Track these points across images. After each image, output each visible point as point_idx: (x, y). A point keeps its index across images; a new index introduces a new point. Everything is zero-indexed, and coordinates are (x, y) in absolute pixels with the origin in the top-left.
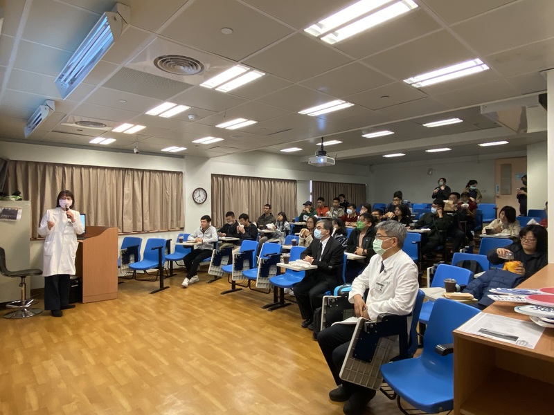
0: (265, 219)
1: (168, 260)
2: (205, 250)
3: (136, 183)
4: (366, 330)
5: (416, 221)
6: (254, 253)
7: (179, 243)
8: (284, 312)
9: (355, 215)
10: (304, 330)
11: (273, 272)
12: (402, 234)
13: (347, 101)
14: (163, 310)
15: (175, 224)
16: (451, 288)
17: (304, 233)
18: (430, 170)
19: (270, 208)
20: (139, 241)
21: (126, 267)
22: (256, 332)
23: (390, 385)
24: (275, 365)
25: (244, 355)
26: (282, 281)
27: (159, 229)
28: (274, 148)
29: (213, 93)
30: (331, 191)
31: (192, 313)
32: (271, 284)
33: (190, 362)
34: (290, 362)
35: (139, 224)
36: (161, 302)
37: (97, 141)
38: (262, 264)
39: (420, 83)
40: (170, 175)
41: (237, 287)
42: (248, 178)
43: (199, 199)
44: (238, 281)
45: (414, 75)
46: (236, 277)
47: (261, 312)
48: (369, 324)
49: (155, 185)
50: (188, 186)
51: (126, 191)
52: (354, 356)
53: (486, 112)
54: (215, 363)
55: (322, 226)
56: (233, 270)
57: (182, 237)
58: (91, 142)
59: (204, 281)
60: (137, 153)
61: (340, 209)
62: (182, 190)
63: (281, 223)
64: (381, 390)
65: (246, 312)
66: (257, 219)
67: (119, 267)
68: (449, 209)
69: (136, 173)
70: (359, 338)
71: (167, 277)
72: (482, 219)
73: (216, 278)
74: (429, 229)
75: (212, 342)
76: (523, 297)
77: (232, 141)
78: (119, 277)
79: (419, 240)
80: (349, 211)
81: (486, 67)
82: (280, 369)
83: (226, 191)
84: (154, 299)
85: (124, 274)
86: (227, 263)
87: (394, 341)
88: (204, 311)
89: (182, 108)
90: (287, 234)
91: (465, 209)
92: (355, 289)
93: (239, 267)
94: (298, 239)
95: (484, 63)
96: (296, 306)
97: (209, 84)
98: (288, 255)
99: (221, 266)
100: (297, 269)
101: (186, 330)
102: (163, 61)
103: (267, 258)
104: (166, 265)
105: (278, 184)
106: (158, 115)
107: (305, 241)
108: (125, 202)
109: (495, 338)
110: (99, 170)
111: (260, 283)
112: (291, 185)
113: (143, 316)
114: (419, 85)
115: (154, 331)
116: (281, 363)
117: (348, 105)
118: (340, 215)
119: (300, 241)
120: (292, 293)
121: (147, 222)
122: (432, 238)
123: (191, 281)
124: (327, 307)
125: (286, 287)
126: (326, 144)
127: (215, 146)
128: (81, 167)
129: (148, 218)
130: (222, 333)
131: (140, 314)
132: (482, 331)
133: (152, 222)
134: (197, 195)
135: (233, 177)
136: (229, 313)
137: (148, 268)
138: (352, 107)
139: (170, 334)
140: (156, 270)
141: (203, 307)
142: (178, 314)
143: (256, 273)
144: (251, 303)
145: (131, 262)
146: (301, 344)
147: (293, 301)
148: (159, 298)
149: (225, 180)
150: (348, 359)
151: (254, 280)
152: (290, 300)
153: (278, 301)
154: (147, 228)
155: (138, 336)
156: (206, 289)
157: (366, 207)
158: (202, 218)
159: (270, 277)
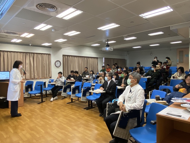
0: (85, 73)
1: (45, 90)
2: (60, 86)
3: (31, 58)
4: (124, 116)
5: (145, 73)
6: (80, 87)
7: (49, 83)
8: (92, 110)
9: (121, 71)
10: (100, 117)
11: (88, 94)
12: (139, 78)
13: (117, 24)
14: (42, 111)
15: (48, 75)
16: (158, 99)
17: (101, 78)
18: (151, 53)
19: (87, 69)
20: (33, 82)
21: (27, 93)
22: (80, 118)
23: (133, 138)
24: (88, 131)
25: (76, 128)
26: (92, 98)
27: (41, 77)
28: (88, 44)
29: (61, 20)
30: (112, 62)
31: (54, 112)
32: (87, 99)
33: (53, 131)
34: (94, 130)
35: (33, 76)
36: (42, 107)
37: (14, 41)
38: (83, 91)
39: (146, 16)
40: (45, 55)
41: (73, 101)
42: (78, 57)
43: (58, 65)
44: (74, 98)
45: (143, 13)
46: (73, 96)
47: (83, 111)
48: (125, 113)
49: (39, 59)
50: (53, 60)
51: (27, 62)
52: (119, 126)
53: (172, 29)
54: (63, 131)
55: (108, 76)
56: (71, 94)
57: (50, 81)
58: (12, 41)
59: (60, 99)
60: (31, 46)
61: (115, 69)
62: (50, 61)
63: (92, 75)
64: (130, 140)
65: (77, 111)
66: (82, 73)
67: (24, 93)
68: (158, 69)
69: (31, 54)
70: (121, 119)
71: (44, 97)
72: (171, 73)
73: (65, 97)
74: (150, 77)
75: (63, 123)
76: (184, 101)
77: (71, 41)
78: (24, 98)
79: (146, 81)
80: (119, 70)
81: (172, 10)
82: (90, 133)
83: (69, 62)
84: (39, 106)
85: (26, 96)
86: (69, 91)
87: (135, 120)
88: (59, 111)
89: (49, 27)
90: (94, 79)
91: (164, 69)
92: (120, 100)
93: (74, 92)
94: (98, 81)
95: (171, 8)
96: (97, 108)
97: (60, 16)
98: (94, 87)
99: (67, 92)
100: (97, 93)
101: (52, 119)
102: (40, 6)
103: (85, 89)
104: (44, 92)
105: (90, 59)
106: (39, 29)
107: (101, 82)
108: (27, 66)
109: (172, 116)
110: (15, 53)
111: (82, 99)
112: (96, 60)
113: (34, 113)
114: (146, 17)
115: (38, 119)
116: (90, 130)
117: (117, 26)
118: (116, 72)
119: (99, 82)
120: (95, 103)
121: (36, 74)
122: (152, 80)
123: (54, 99)
124: (109, 107)
125: (93, 100)
126: (109, 42)
127: (64, 43)
128: (7, 51)
129: (36, 73)
130: (67, 119)
131: (33, 112)
132: (167, 114)
133: (38, 74)
134: (56, 64)
135: (72, 56)
136: (70, 111)
137: (36, 94)
138: (119, 26)
139: (45, 120)
140: (40, 94)
141: (59, 109)
142: (49, 112)
143: (81, 95)
144: (79, 107)
145: (29, 91)
146: (99, 123)
147: (96, 106)
148: (41, 106)
149: (68, 57)
150: (116, 128)
151: (80, 97)
152: (94, 106)
153: (90, 106)
154: (36, 77)
155: (32, 121)
156: (61, 102)
157: (126, 68)
158: (59, 73)
159: (87, 96)
